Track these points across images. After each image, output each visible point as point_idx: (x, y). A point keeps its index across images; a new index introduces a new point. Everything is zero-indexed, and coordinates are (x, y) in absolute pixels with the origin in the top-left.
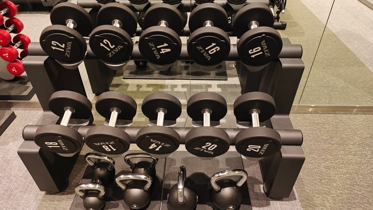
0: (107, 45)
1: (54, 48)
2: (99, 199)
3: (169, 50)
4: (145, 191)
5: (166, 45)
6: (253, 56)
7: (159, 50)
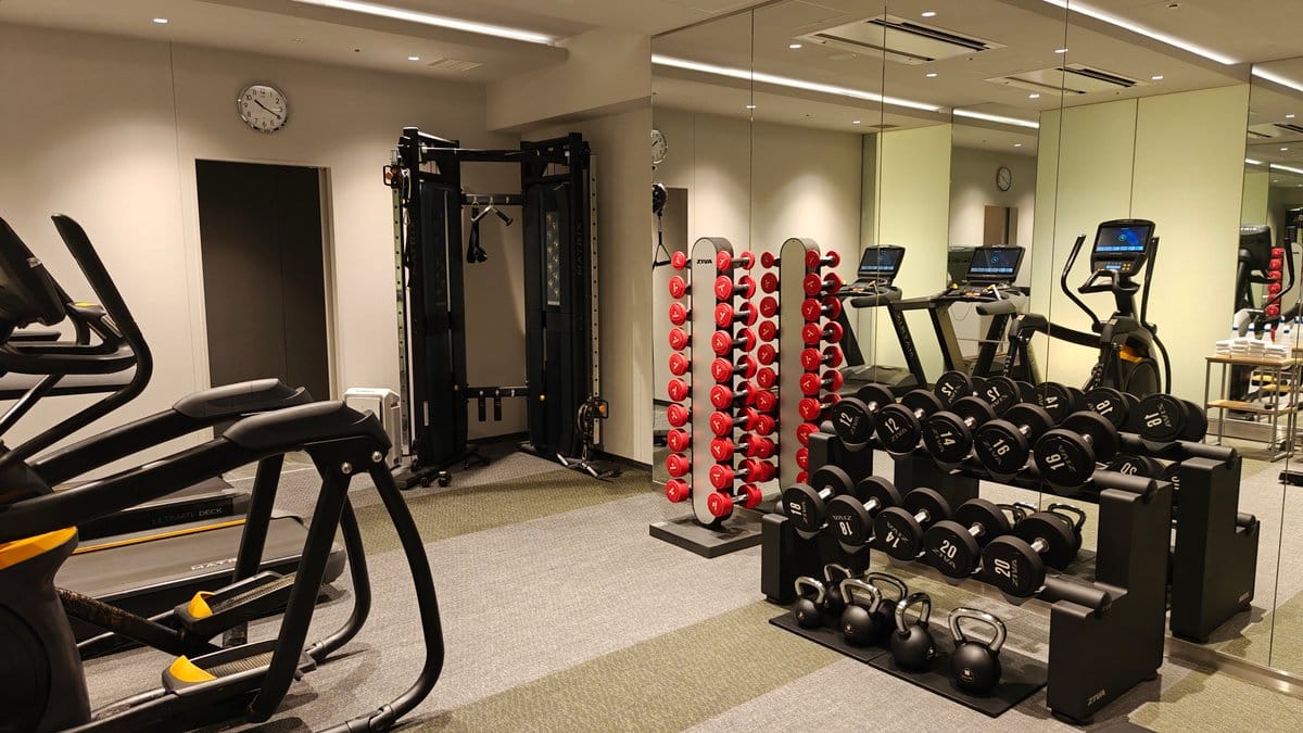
0: (892, 426)
1: (842, 421)
2: (816, 605)
3: (953, 442)
4: (869, 613)
5: (949, 434)
6: (1054, 468)
7: (943, 440)
